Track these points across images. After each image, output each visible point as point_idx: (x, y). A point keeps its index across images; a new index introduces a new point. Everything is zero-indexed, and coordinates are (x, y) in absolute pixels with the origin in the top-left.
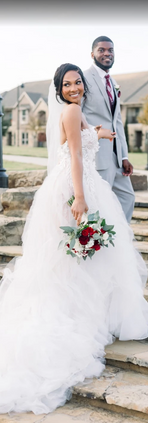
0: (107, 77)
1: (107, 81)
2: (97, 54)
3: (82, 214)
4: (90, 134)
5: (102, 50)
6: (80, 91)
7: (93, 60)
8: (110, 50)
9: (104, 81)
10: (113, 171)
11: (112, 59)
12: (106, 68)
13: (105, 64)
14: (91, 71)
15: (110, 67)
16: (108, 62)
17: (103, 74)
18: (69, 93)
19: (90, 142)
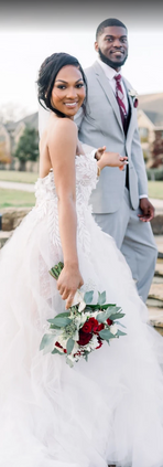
0: (117, 78)
1: (118, 84)
2: (103, 45)
3: (74, 292)
4: (87, 164)
5: (111, 39)
6: (80, 98)
7: (98, 54)
8: (123, 39)
9: (113, 84)
10: (124, 215)
11: (125, 52)
12: (116, 65)
13: (114, 60)
14: (95, 68)
15: (122, 64)
16: (118, 57)
17: (112, 73)
18: (63, 100)
19: (85, 176)
